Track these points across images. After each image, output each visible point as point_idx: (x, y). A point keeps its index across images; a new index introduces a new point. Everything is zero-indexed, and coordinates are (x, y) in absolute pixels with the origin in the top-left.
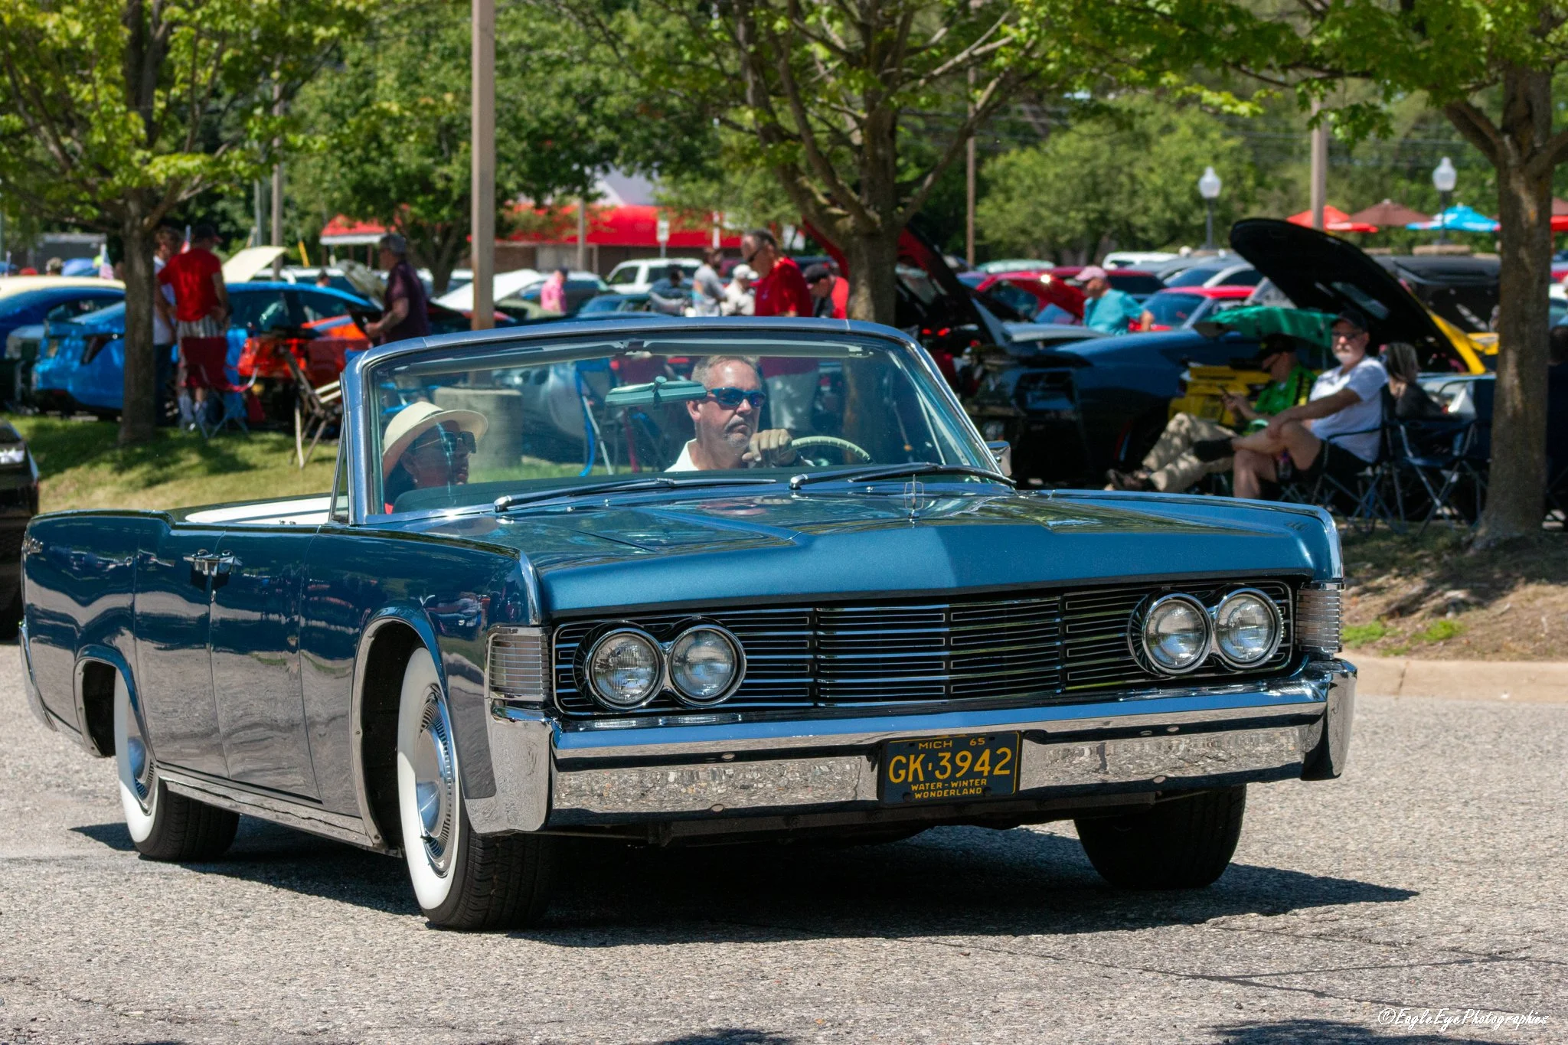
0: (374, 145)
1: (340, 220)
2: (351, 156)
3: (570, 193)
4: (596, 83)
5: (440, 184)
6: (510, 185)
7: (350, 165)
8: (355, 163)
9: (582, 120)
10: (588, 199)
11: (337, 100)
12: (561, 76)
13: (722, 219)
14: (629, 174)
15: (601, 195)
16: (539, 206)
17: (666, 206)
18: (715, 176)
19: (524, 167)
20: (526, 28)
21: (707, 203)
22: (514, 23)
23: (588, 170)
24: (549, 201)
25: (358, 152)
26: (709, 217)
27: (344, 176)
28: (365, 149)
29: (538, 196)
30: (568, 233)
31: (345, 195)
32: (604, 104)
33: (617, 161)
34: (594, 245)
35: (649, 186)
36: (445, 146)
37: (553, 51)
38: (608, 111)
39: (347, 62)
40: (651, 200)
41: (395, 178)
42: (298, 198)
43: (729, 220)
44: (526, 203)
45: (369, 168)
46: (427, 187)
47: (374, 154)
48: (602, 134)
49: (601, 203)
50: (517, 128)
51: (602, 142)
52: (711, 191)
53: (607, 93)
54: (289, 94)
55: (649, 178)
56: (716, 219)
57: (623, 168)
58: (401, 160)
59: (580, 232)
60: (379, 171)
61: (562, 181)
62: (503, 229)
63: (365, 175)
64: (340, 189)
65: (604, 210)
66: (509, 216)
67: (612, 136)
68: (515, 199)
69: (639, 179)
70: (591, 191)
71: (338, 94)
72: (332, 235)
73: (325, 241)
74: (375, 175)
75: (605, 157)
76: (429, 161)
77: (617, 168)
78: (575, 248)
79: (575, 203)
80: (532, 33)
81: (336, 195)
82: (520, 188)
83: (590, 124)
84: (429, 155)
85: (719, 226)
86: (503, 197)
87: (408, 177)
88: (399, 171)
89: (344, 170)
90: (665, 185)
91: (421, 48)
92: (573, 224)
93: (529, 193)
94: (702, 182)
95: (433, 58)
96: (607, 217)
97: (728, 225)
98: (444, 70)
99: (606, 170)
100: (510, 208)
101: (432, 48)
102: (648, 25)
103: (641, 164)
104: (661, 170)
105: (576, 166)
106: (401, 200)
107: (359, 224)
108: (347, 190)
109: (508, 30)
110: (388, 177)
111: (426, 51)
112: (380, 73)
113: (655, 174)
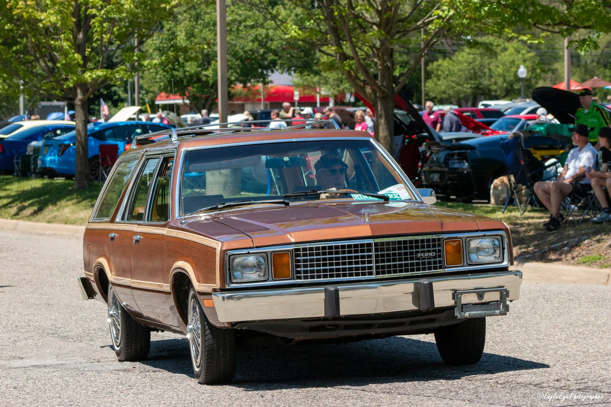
0: (177, 63)
1: (163, 94)
2: (167, 68)
3: (258, 82)
4: (267, 36)
5: (204, 79)
6: (233, 78)
7: (167, 71)
8: (169, 71)
9: (262, 51)
10: (265, 83)
11: (161, 45)
12: (253, 33)
13: (320, 90)
14: (282, 73)
15: (271, 82)
16: (245, 87)
17: (297, 86)
18: (317, 73)
19: (239, 71)
20: (237, 14)
21: (314, 83)
22: (233, 11)
23: (265, 72)
24: (249, 85)
25: (170, 66)
26: (316, 91)
27: (164, 76)
28: (173, 65)
29: (244, 83)
30: (257, 97)
31: (164, 84)
32: (271, 45)
33: (277, 68)
34: (268, 102)
35: (290, 78)
36: (206, 63)
37: (250, 23)
38: (273, 47)
39: (164, 29)
40: (291, 83)
41: (185, 76)
42: (145, 86)
43: (324, 91)
44: (240, 86)
45: (175, 73)
46: (199, 80)
47: (176, 67)
48: (271, 57)
49: (270, 85)
50: (235, 55)
51: (271, 60)
52: (316, 79)
53: (272, 40)
54: (141, 43)
55: (290, 74)
56: (318, 90)
57: (280, 71)
58: (188, 69)
59: (262, 97)
60: (179, 74)
61: (254, 77)
62: (230, 96)
63: (173, 76)
64: (163, 81)
65: (271, 88)
66: (233, 91)
67: (274, 57)
68: (235, 84)
69: (286, 75)
70: (267, 80)
71: (161, 42)
72: (160, 100)
73: (157, 103)
74: (177, 76)
75: (272, 65)
76: (200, 69)
77: (277, 70)
78: (260, 104)
79: (260, 85)
80: (240, 15)
81: (162, 84)
82: (237, 80)
83: (265, 52)
84: (199, 67)
85: (319, 93)
86: (230, 83)
87: (191, 76)
88: (187, 74)
89: (164, 74)
90: (297, 77)
91: (194, 23)
92: (258, 93)
93: (241, 82)
94: (312, 75)
95: (199, 27)
96: (273, 90)
97: (323, 93)
98: (204, 31)
99: (272, 72)
100: (233, 88)
101: (199, 23)
102: (288, 11)
103: (286, 69)
104: (295, 71)
105: (260, 70)
106: (188, 85)
107: (171, 96)
108: (166, 82)
109: (230, 14)
110: (182, 76)
111: (196, 24)
112: (179, 33)
113: (293, 73)
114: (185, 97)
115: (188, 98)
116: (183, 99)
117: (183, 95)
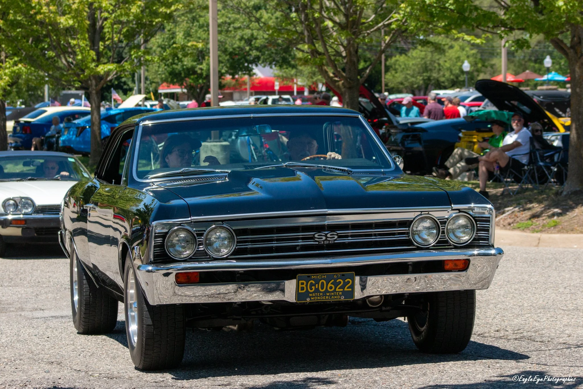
0: (176, 58)
1: (165, 84)
2: (168, 62)
3: (245, 74)
4: (252, 35)
5: (199, 71)
6: (223, 71)
7: (168, 65)
8: (170, 64)
9: (247, 48)
10: (250, 75)
11: (163, 43)
12: (239, 33)
13: (297, 81)
14: (264, 67)
15: (254, 74)
16: (233, 78)
17: (278, 77)
18: (294, 67)
19: (228, 65)
20: (227, 17)
21: (292, 76)
22: (223, 15)
23: (250, 66)
24: (237, 76)
25: (171, 61)
26: (293, 80)
27: (166, 69)
28: (173, 60)
29: (233, 75)
30: (243, 87)
31: (166, 76)
32: (255, 43)
33: (260, 62)
34: (253, 91)
35: (271, 71)
36: (200, 58)
37: (237, 25)
38: (257, 45)
39: (166, 30)
40: (273, 75)
41: (183, 69)
42: (150, 77)
43: (300, 82)
44: (229, 77)
46: (195, 73)
47: (176, 61)
48: (254, 53)
49: (255, 76)
50: (225, 51)
51: (255, 56)
52: (293, 72)
53: (256, 39)
54: (146, 41)
55: (271, 68)
56: (295, 81)
57: (263, 65)
58: (185, 63)
59: (248, 87)
60: (178, 67)
61: (241, 70)
62: (221, 87)
63: (173, 69)
64: (164, 74)
65: (256, 79)
66: (224, 82)
67: (258, 53)
68: (225, 76)
69: (268, 68)
70: (252, 73)
71: (163, 41)
72: (163, 89)
73: (160, 91)
74: (177, 69)
75: (256, 61)
76: (195, 63)
77: (261, 64)
78: (246, 92)
79: (246, 77)
80: (230, 18)
81: (163, 76)
82: (227, 72)
83: (250, 50)
84: (195, 61)
85: (296, 84)
86: (221, 75)
87: (188, 69)
88: (185, 67)
89: (166, 67)
90: (277, 70)
91: (191, 25)
92: (245, 84)
93: (230, 74)
94: (290, 69)
95: (195, 28)
96: (257, 81)
97: (299, 83)
98: (199, 32)
99: (257, 65)
100: (223, 79)
101: (195, 24)
102: (270, 15)
103: (268, 63)
104: (275, 65)
105: (246, 64)
106: (185, 77)
107: (171, 86)
108: (167, 74)
109: (221, 17)
110: (181, 69)
111: (193, 25)
112: (177, 33)
113: (273, 66)
114: (183, 87)
115: (186, 88)
116: (182, 88)
117: (181, 85)
